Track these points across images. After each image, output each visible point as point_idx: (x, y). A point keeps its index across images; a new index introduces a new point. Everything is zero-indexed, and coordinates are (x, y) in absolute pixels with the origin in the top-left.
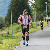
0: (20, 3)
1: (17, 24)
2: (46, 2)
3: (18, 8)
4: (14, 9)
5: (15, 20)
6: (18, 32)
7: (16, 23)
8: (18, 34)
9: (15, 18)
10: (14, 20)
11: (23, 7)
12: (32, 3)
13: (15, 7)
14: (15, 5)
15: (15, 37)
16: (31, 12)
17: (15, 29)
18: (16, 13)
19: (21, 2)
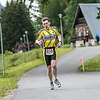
0: (15, 18)
1: (11, 53)
2: (60, 15)
3: (12, 25)
4: (6, 28)
5: (8, 45)
6: (14, 66)
7: (9, 52)
8: (13, 70)
9: (7, 42)
10: (5, 47)
11: (21, 23)
12: (35, 16)
13: (7, 24)
14: (8, 20)
15: (9, 75)
16: (35, 31)
17: (9, 61)
18: (10, 34)
19: (17, 15)
